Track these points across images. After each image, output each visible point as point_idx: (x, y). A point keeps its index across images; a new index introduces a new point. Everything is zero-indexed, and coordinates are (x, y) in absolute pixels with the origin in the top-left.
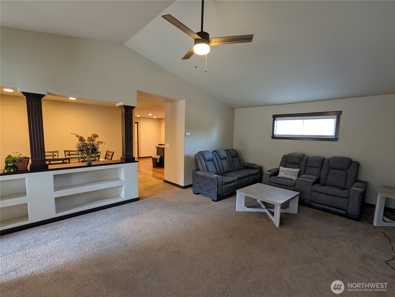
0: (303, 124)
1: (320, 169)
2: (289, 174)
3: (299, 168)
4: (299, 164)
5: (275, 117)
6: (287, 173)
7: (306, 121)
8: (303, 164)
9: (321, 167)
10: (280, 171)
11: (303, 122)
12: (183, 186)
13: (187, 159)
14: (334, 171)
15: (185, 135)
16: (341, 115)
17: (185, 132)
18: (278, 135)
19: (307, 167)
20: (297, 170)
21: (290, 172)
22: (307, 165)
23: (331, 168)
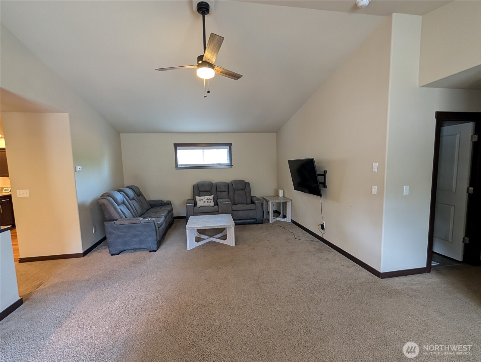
0: (203, 154)
1: (227, 192)
2: (207, 202)
3: (211, 195)
4: (211, 191)
5: (176, 146)
6: (205, 201)
7: (205, 150)
8: (214, 190)
9: (228, 190)
10: (197, 201)
11: (203, 152)
12: (82, 252)
13: (82, 208)
14: (238, 192)
15: (76, 171)
16: (232, 146)
17: (74, 166)
18: (182, 165)
19: (218, 192)
20: (212, 197)
21: (207, 199)
22: (217, 191)
23: (235, 190)
